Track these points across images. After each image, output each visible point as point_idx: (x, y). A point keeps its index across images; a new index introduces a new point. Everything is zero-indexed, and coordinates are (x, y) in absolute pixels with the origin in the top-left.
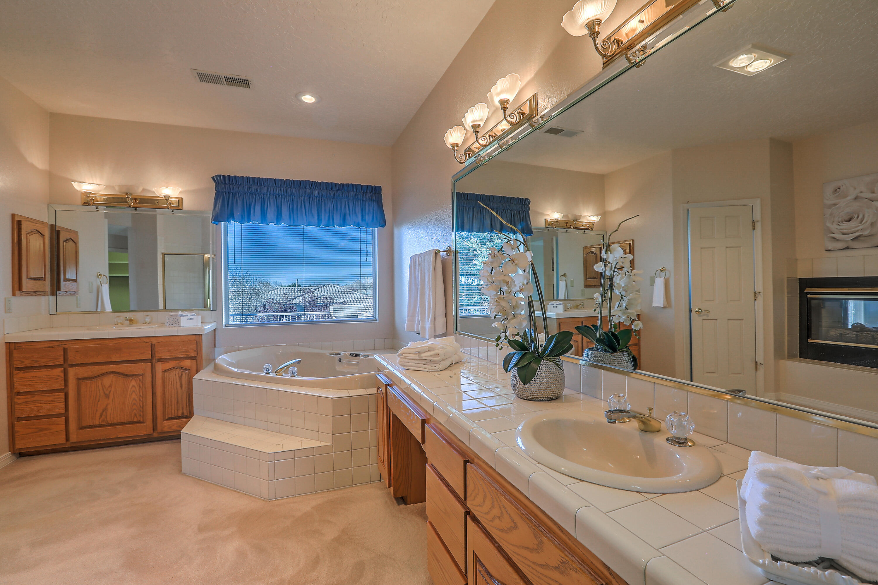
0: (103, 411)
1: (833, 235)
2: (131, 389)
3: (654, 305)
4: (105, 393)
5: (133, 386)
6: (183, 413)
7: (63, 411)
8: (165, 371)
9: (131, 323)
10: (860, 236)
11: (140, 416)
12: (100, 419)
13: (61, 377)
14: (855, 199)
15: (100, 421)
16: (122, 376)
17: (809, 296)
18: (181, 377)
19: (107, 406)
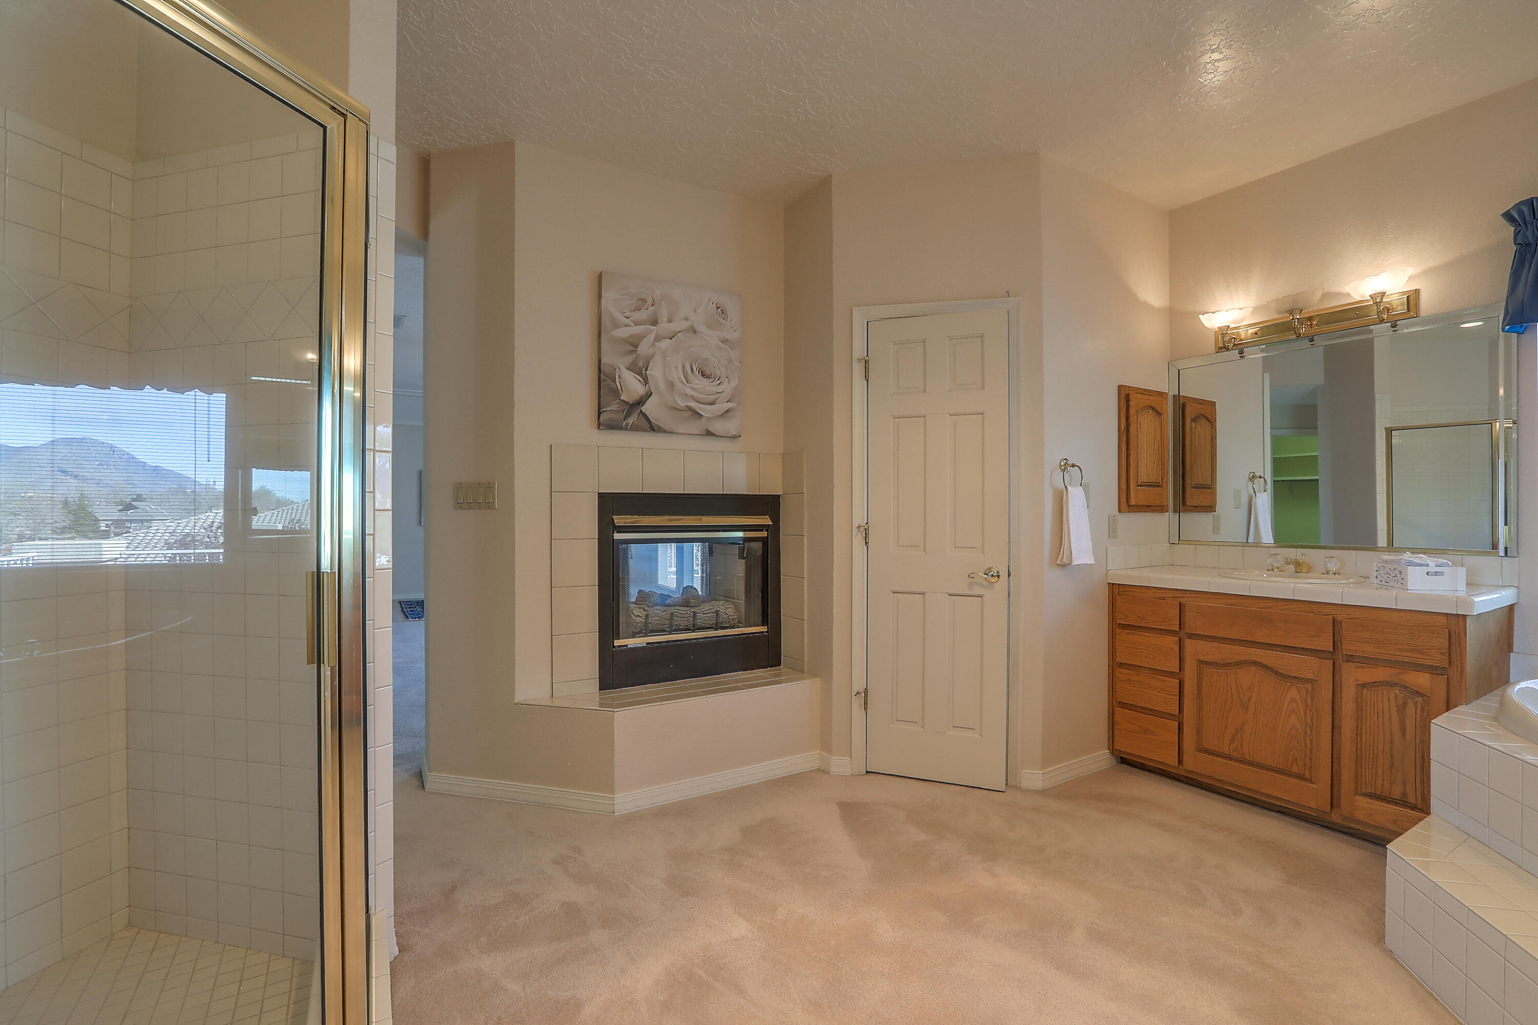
0: (1237, 733)
2: (1289, 704)
4: (1240, 699)
5: (1293, 700)
7: (1175, 709)
8: (1364, 685)
9: (1298, 570)
11: (1305, 765)
12: (1231, 743)
13: (1175, 652)
15: (1231, 749)
16: (1273, 675)
18: (1402, 708)
19: (1243, 724)
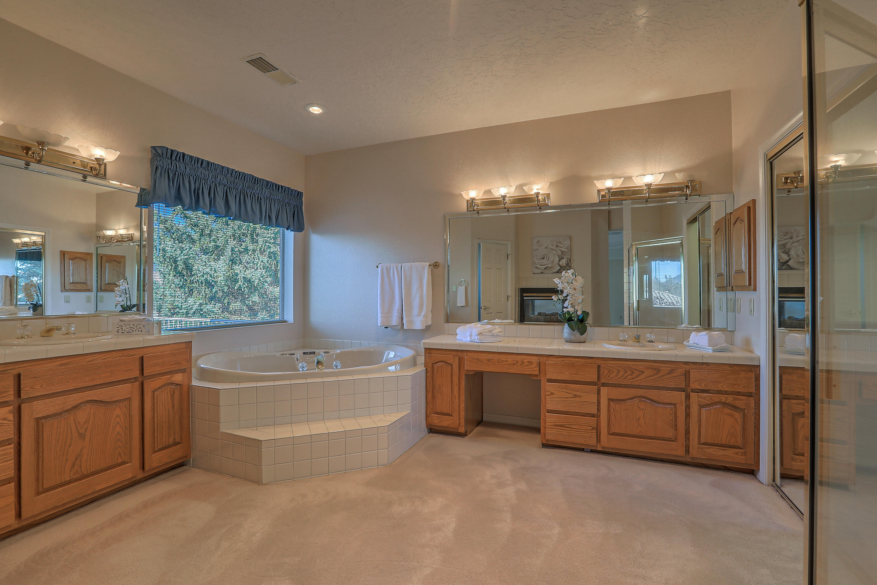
0: (76, 459)
1: (536, 265)
2: (115, 420)
3: (459, 304)
4: (79, 433)
5: (117, 416)
6: (174, 439)
7: (11, 473)
8: (155, 390)
10: (547, 267)
11: (125, 454)
12: (71, 471)
13: (10, 421)
14: (546, 248)
15: (72, 475)
16: (103, 405)
17: (525, 298)
18: (173, 396)
19: (81, 450)
